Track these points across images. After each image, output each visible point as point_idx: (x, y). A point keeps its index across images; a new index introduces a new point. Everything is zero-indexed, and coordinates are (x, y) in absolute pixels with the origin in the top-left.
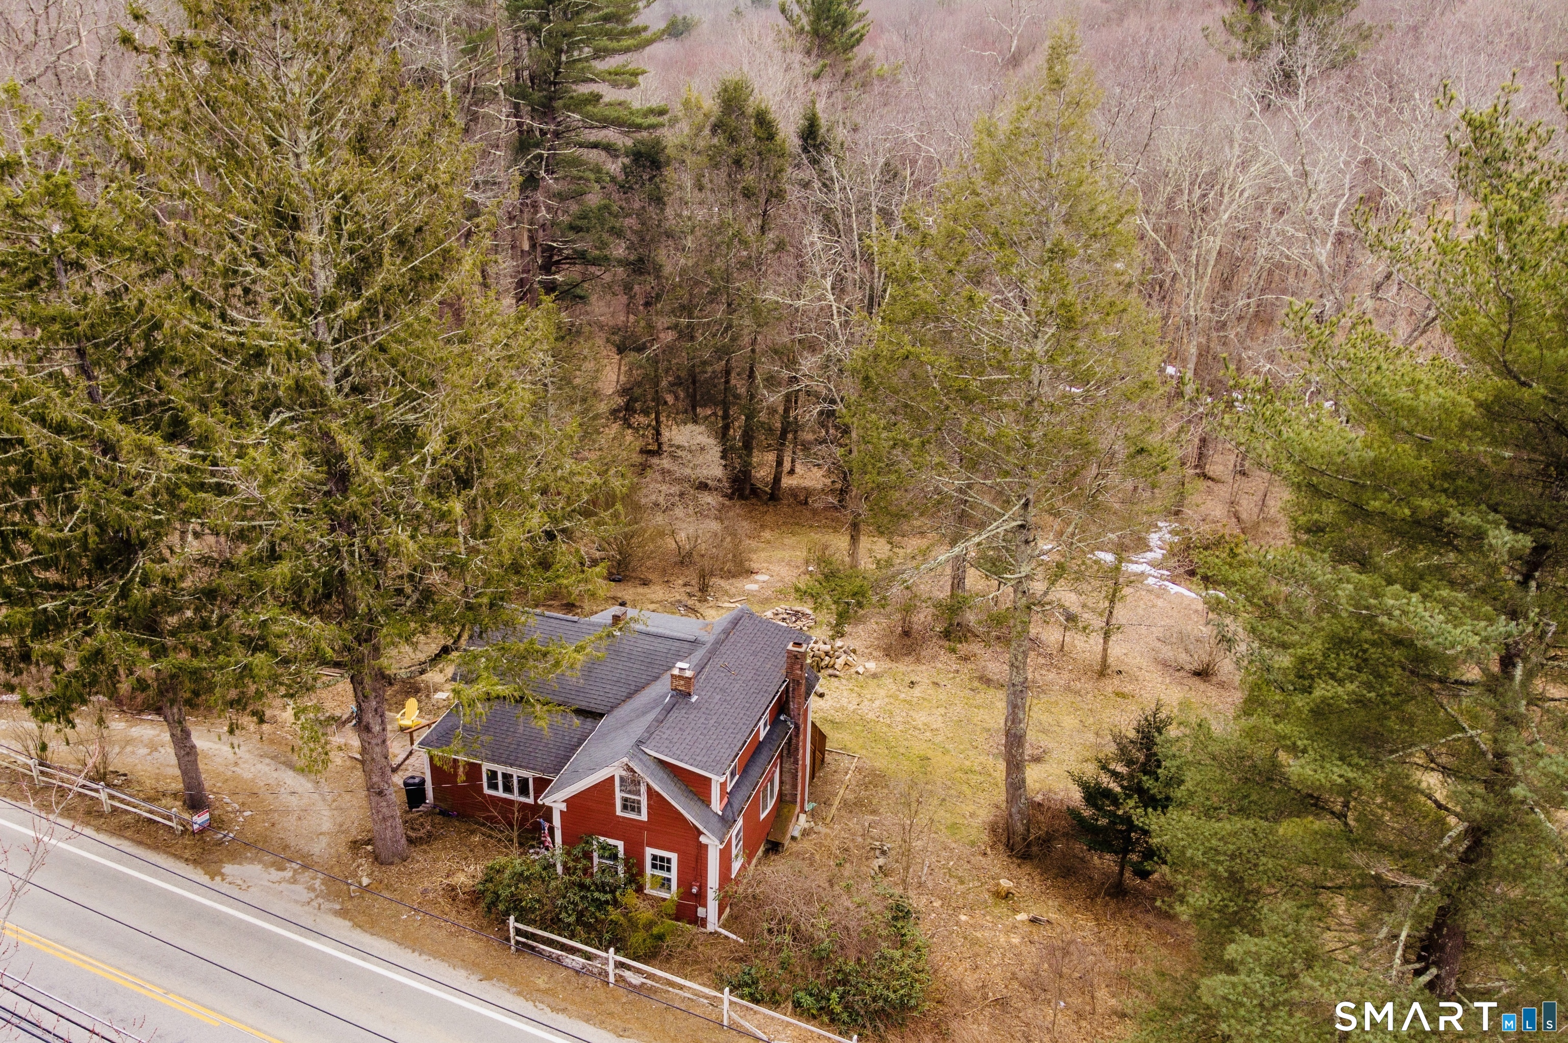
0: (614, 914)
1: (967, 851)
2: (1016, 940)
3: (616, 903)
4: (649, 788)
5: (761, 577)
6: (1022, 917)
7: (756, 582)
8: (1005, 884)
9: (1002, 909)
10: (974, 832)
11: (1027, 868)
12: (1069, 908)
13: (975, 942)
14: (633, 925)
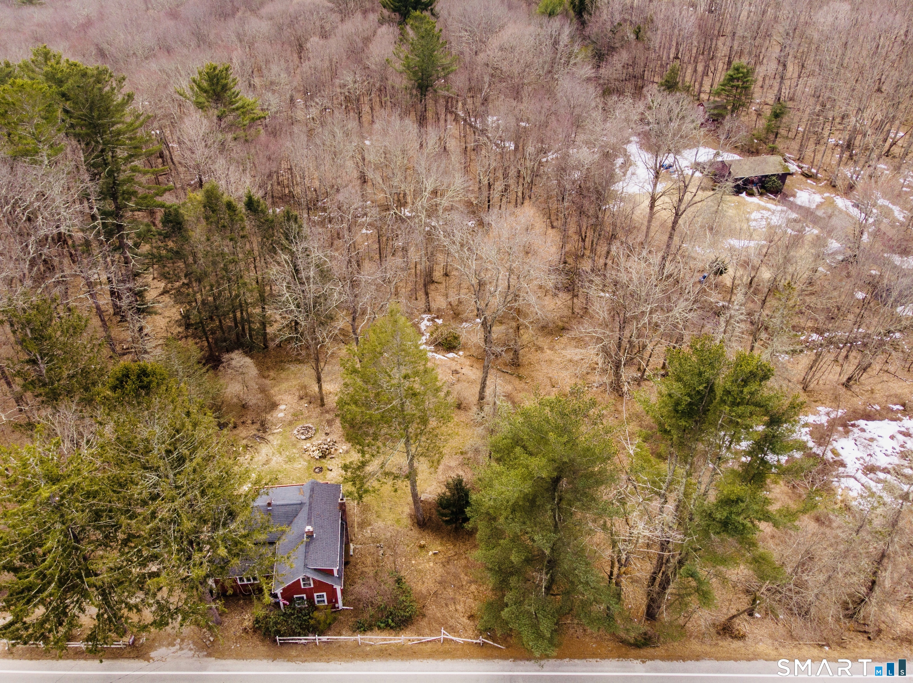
0: (312, 622)
1: (406, 530)
2: (431, 564)
3: (311, 618)
4: (314, 580)
5: (282, 407)
6: (431, 553)
7: (281, 411)
8: (423, 542)
9: (424, 553)
10: (405, 520)
11: (426, 531)
12: (444, 542)
13: (420, 571)
14: (319, 622)
